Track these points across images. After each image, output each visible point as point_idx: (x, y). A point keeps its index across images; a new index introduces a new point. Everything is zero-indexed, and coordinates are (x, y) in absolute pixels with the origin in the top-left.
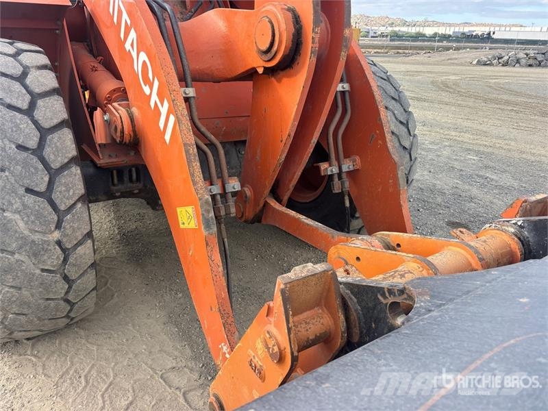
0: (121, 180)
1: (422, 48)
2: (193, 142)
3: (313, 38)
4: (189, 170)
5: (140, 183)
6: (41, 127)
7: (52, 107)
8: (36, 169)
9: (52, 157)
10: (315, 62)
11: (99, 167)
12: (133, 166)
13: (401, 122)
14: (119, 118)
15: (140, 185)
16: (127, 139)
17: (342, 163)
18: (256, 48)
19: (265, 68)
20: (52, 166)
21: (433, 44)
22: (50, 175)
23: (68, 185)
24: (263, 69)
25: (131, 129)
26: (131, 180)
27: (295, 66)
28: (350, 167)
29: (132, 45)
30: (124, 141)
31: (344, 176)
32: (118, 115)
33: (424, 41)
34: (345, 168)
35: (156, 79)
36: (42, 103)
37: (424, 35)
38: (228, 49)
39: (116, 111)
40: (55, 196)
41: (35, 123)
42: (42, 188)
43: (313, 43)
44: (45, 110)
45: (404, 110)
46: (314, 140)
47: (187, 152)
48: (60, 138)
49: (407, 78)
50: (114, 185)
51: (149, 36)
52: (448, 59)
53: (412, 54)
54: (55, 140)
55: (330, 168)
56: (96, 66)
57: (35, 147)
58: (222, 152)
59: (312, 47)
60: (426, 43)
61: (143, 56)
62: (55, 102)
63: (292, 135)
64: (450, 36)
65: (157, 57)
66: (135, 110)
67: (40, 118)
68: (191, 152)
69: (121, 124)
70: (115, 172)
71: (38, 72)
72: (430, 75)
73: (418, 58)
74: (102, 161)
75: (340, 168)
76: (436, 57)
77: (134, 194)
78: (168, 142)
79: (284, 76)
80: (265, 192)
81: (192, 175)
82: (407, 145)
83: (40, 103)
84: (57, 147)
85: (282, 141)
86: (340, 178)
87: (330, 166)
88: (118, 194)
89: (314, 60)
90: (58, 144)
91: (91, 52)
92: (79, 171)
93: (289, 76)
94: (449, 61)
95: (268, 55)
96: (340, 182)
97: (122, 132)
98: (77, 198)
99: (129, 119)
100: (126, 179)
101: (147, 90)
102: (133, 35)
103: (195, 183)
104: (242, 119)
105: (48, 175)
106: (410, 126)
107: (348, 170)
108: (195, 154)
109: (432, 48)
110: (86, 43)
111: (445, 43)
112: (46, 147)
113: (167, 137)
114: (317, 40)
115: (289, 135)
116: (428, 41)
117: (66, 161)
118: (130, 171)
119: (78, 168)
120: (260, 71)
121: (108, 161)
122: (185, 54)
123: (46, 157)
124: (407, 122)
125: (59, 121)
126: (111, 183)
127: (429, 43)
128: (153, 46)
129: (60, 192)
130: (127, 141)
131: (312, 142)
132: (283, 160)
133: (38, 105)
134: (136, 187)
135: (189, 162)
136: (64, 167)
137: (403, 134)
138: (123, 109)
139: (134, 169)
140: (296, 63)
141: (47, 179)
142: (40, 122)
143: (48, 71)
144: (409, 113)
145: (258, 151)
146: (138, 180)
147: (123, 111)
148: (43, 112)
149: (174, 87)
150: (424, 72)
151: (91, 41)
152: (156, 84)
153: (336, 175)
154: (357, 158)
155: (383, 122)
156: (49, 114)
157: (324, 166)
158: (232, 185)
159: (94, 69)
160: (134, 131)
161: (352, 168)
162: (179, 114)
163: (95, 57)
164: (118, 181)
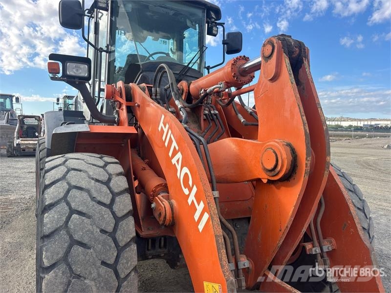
0: (153, 246)
1: (342, 136)
2: (221, 234)
3: (306, 164)
4: (219, 256)
5: (166, 248)
6: (116, 216)
7: (124, 201)
8: (110, 246)
9: (121, 238)
10: (307, 179)
11: (142, 238)
12: (163, 236)
13: (359, 209)
14: (164, 208)
15: (166, 251)
16: (167, 223)
17: (323, 244)
18: (262, 166)
19: (269, 180)
20: (120, 245)
21: (350, 133)
22: (118, 251)
23: (128, 258)
24: (267, 180)
25: (171, 216)
26: (160, 247)
27: (292, 180)
28: (330, 248)
29: (178, 161)
30: (165, 224)
31: (325, 255)
32: (163, 206)
33: (342, 131)
34: (325, 249)
35: (195, 187)
36: (118, 200)
37: (342, 127)
38: (239, 163)
39: (162, 202)
40: (120, 267)
41: (113, 213)
42: (111, 261)
43: (306, 167)
44: (120, 205)
45: (360, 199)
46: (304, 230)
47: (217, 241)
48: (127, 224)
49: (336, 158)
50: (148, 250)
51: (193, 159)
52: (364, 144)
53: (336, 140)
54: (124, 225)
55: (314, 249)
56: (145, 166)
57: (111, 231)
58: (236, 237)
59: (306, 170)
60: (344, 132)
61: (186, 170)
62: (126, 198)
63: (289, 226)
64: (361, 127)
65: (198, 173)
66: (173, 201)
67: (116, 210)
68: (220, 241)
69: (164, 212)
70: (150, 240)
71: (117, 178)
72: (353, 156)
73: (341, 143)
74: (143, 233)
75: (322, 249)
76: (355, 143)
77: (160, 256)
78: (201, 231)
79: (282, 185)
80: (265, 267)
81: (221, 260)
82: (366, 226)
83: (117, 199)
84: (124, 230)
85: (280, 230)
86: (322, 257)
87: (314, 247)
88: (150, 257)
89: (307, 177)
90: (125, 228)
91: (139, 155)
92: (136, 248)
93: (286, 186)
94: (365, 146)
95: (273, 172)
96: (322, 260)
97: (165, 218)
98: (132, 268)
99: (170, 209)
100: (157, 245)
101: (186, 191)
102: (179, 156)
103: (222, 267)
104: (238, 203)
105: (117, 252)
106: (366, 211)
107: (328, 250)
108: (222, 243)
109: (350, 136)
110: (136, 149)
111: (359, 133)
112: (118, 230)
113: (201, 227)
114: (309, 165)
115: (287, 227)
116: (346, 131)
117: (129, 240)
118: (160, 239)
119: (135, 245)
120: (265, 181)
121: (147, 233)
122: (213, 169)
123: (117, 238)
124: (363, 208)
125: (127, 211)
126: (146, 249)
127: (347, 132)
128: (195, 165)
129: (123, 264)
130: (167, 224)
131: (303, 231)
132: (281, 244)
133: (116, 201)
134: (163, 252)
135: (219, 249)
136: (128, 245)
137: (362, 217)
138: (166, 201)
139: (163, 238)
140: (293, 178)
141: (115, 254)
142: (116, 213)
143: (122, 176)
144: (363, 201)
145: (260, 234)
146: (165, 246)
147: (166, 203)
148: (118, 206)
149: (208, 194)
150: (348, 154)
151: (139, 147)
152: (195, 189)
153: (319, 255)
154: (333, 240)
155: (353, 215)
156: (122, 207)
157: (308, 246)
158: (242, 263)
159: (144, 169)
160: (173, 217)
161: (330, 249)
162: (212, 213)
163: (143, 159)
164: (152, 247)
